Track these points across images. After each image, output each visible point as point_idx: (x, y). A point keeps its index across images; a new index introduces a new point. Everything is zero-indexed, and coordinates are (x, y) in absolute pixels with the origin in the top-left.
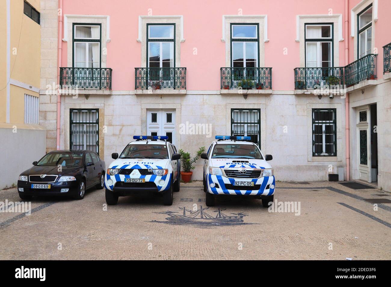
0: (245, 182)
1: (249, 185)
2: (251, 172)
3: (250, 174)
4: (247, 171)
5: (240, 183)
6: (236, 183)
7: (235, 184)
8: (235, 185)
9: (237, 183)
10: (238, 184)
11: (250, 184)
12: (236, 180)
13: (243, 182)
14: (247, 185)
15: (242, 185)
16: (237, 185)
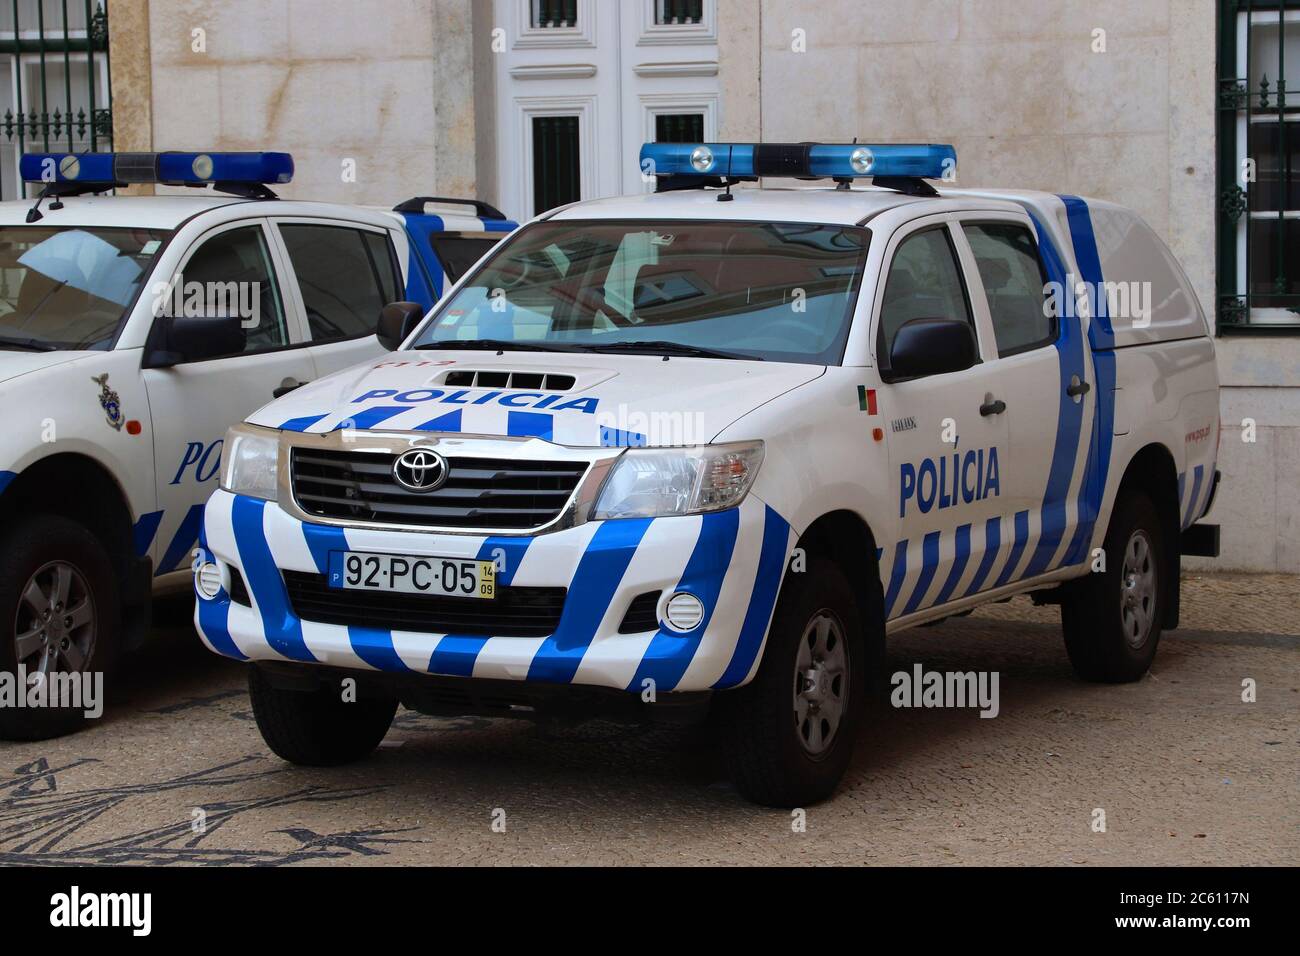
0: (423, 561)
1: (458, 592)
2: (488, 474)
3: (476, 493)
4: (455, 462)
5: (385, 564)
6: (354, 565)
7: (347, 573)
8: (347, 585)
9: (358, 571)
10: (367, 571)
11: (460, 581)
12: (361, 537)
13: (412, 562)
14: (436, 589)
15: (404, 585)
16: (361, 586)
